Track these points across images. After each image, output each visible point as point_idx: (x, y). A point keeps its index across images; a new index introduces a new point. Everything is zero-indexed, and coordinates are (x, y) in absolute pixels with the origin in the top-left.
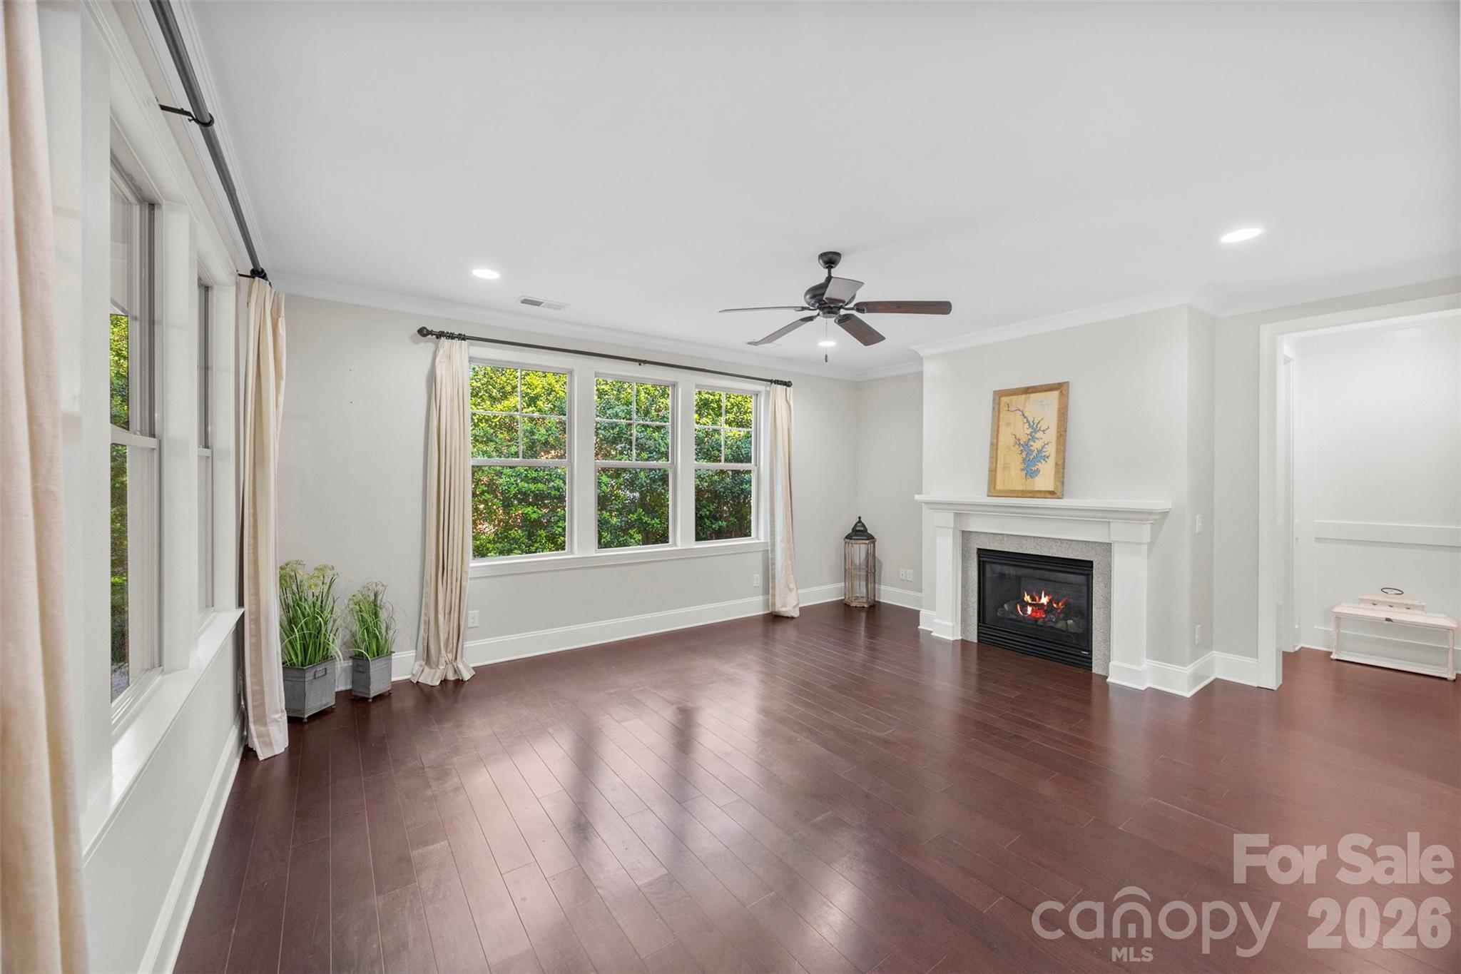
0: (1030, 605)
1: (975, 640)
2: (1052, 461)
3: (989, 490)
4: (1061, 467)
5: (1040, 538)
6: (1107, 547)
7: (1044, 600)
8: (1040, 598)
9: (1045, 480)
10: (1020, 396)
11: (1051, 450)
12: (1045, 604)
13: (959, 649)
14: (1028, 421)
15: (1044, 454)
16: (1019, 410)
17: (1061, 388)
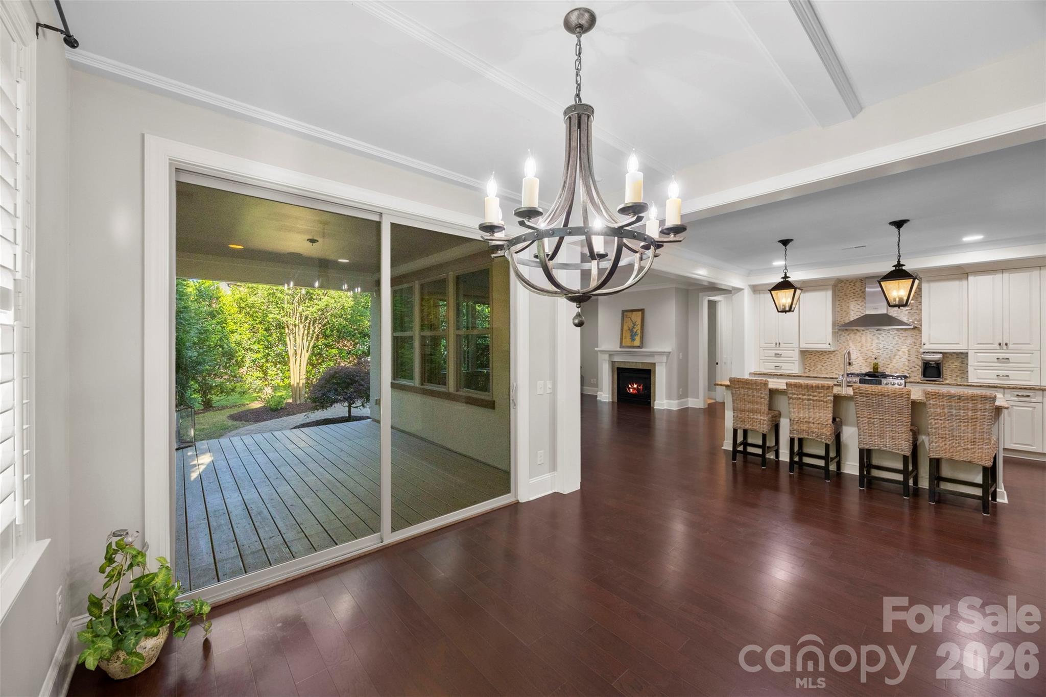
1: (616, 401)
2: (639, 335)
3: (620, 346)
4: (642, 338)
5: (635, 362)
6: (654, 364)
8: (634, 385)
9: (637, 342)
10: (630, 312)
11: (639, 332)
12: (636, 387)
13: (611, 404)
14: (632, 322)
15: (637, 333)
16: (630, 317)
17: (642, 310)
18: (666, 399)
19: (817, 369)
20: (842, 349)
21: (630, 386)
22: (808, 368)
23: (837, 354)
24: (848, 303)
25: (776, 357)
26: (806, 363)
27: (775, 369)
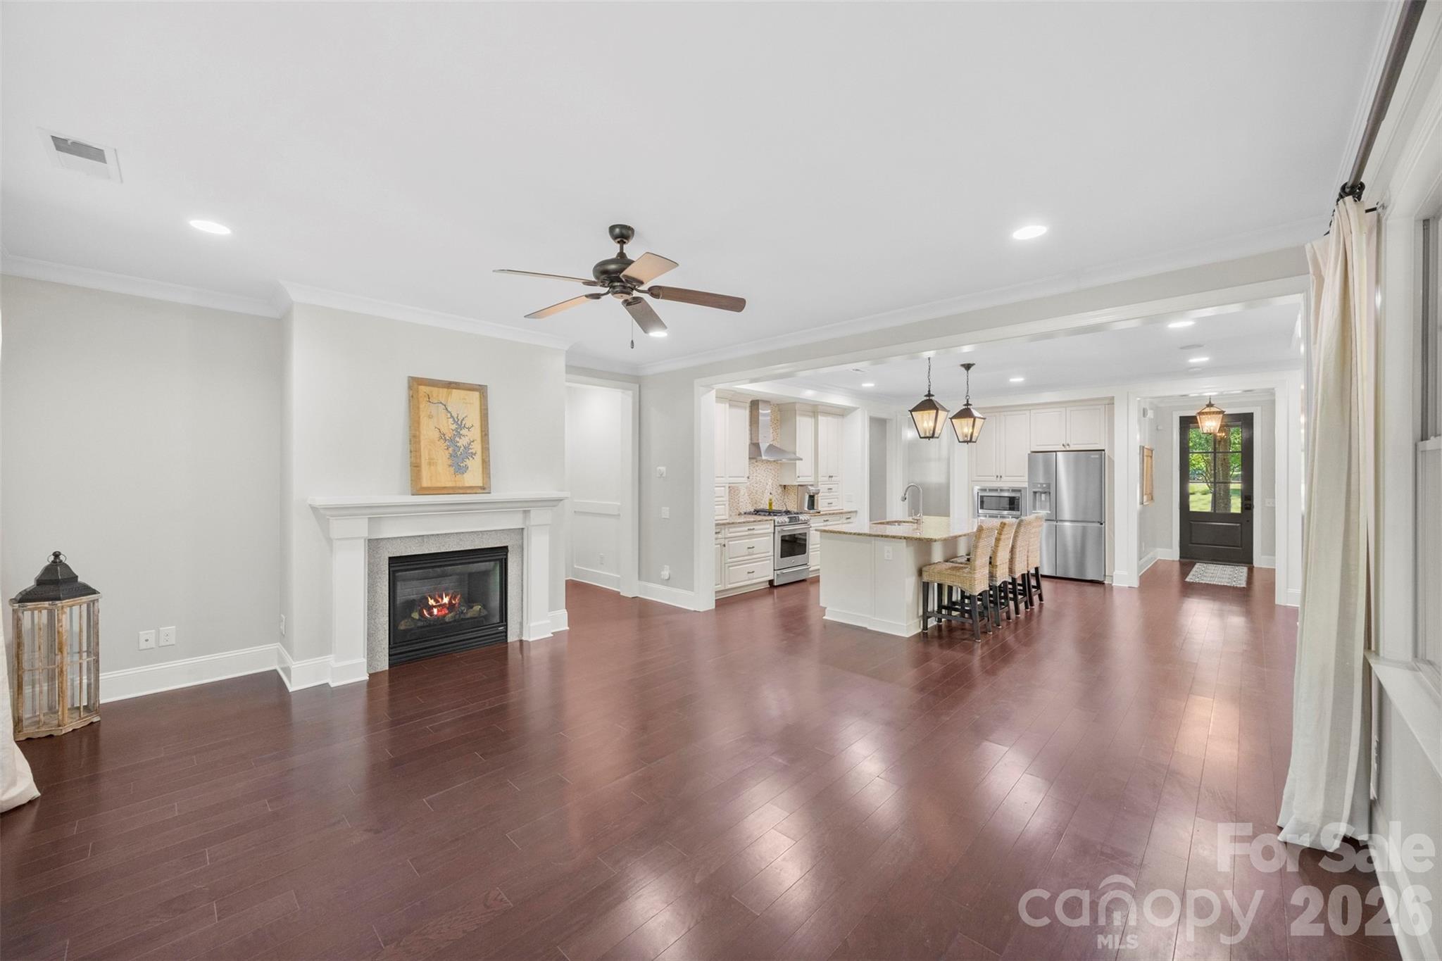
0: (435, 607)
1: (386, 668)
2: (478, 458)
3: (412, 487)
4: (486, 463)
6: (521, 532)
7: (446, 599)
8: (442, 598)
9: (473, 477)
10: (441, 390)
11: (477, 447)
12: (447, 602)
14: (452, 417)
15: (470, 451)
16: (441, 403)
17: (482, 390)
21: (432, 602)
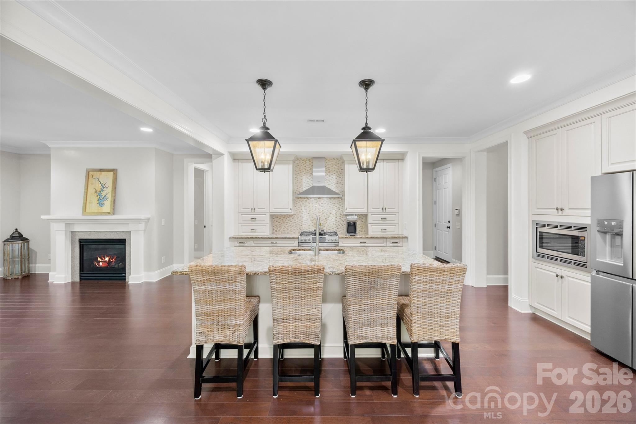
0: (101, 262)
1: (78, 280)
2: (109, 200)
3: (83, 212)
4: (114, 202)
5: (106, 231)
6: (129, 233)
7: (107, 259)
8: (105, 258)
9: (107, 207)
10: (98, 172)
11: (109, 196)
12: (107, 260)
13: (70, 288)
14: (101, 183)
15: (106, 197)
16: (97, 178)
17: (114, 171)
18: (145, 271)
19: (281, 230)
20: (298, 213)
21: (99, 259)
22: (275, 229)
23: (294, 217)
24: (302, 177)
25: (251, 221)
26: (274, 225)
27: (251, 232)
